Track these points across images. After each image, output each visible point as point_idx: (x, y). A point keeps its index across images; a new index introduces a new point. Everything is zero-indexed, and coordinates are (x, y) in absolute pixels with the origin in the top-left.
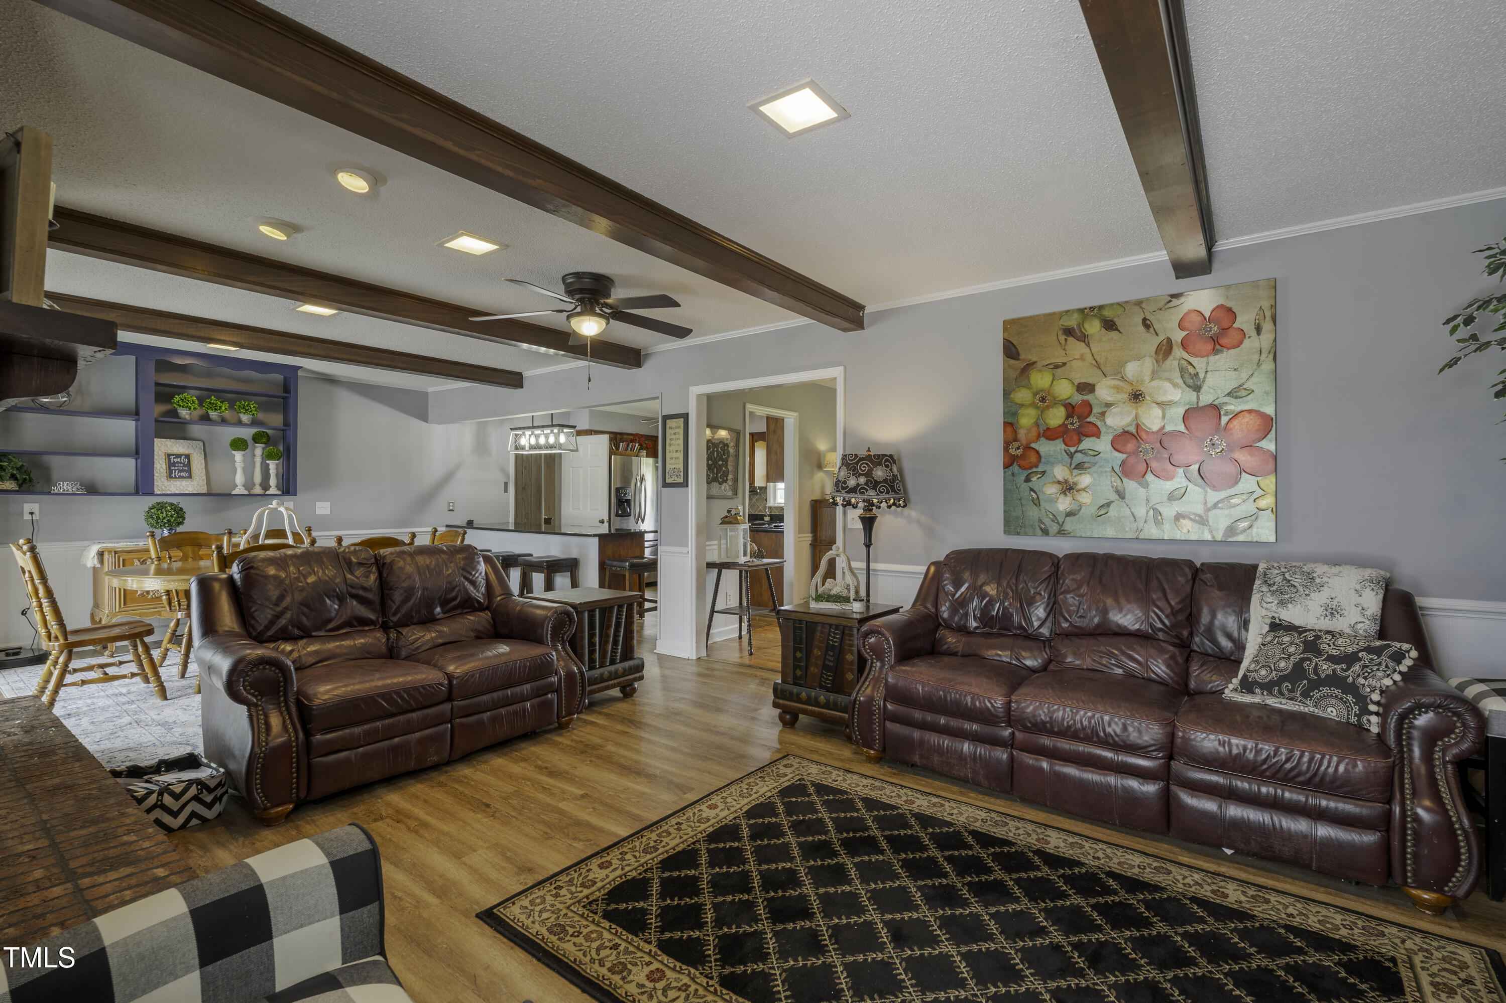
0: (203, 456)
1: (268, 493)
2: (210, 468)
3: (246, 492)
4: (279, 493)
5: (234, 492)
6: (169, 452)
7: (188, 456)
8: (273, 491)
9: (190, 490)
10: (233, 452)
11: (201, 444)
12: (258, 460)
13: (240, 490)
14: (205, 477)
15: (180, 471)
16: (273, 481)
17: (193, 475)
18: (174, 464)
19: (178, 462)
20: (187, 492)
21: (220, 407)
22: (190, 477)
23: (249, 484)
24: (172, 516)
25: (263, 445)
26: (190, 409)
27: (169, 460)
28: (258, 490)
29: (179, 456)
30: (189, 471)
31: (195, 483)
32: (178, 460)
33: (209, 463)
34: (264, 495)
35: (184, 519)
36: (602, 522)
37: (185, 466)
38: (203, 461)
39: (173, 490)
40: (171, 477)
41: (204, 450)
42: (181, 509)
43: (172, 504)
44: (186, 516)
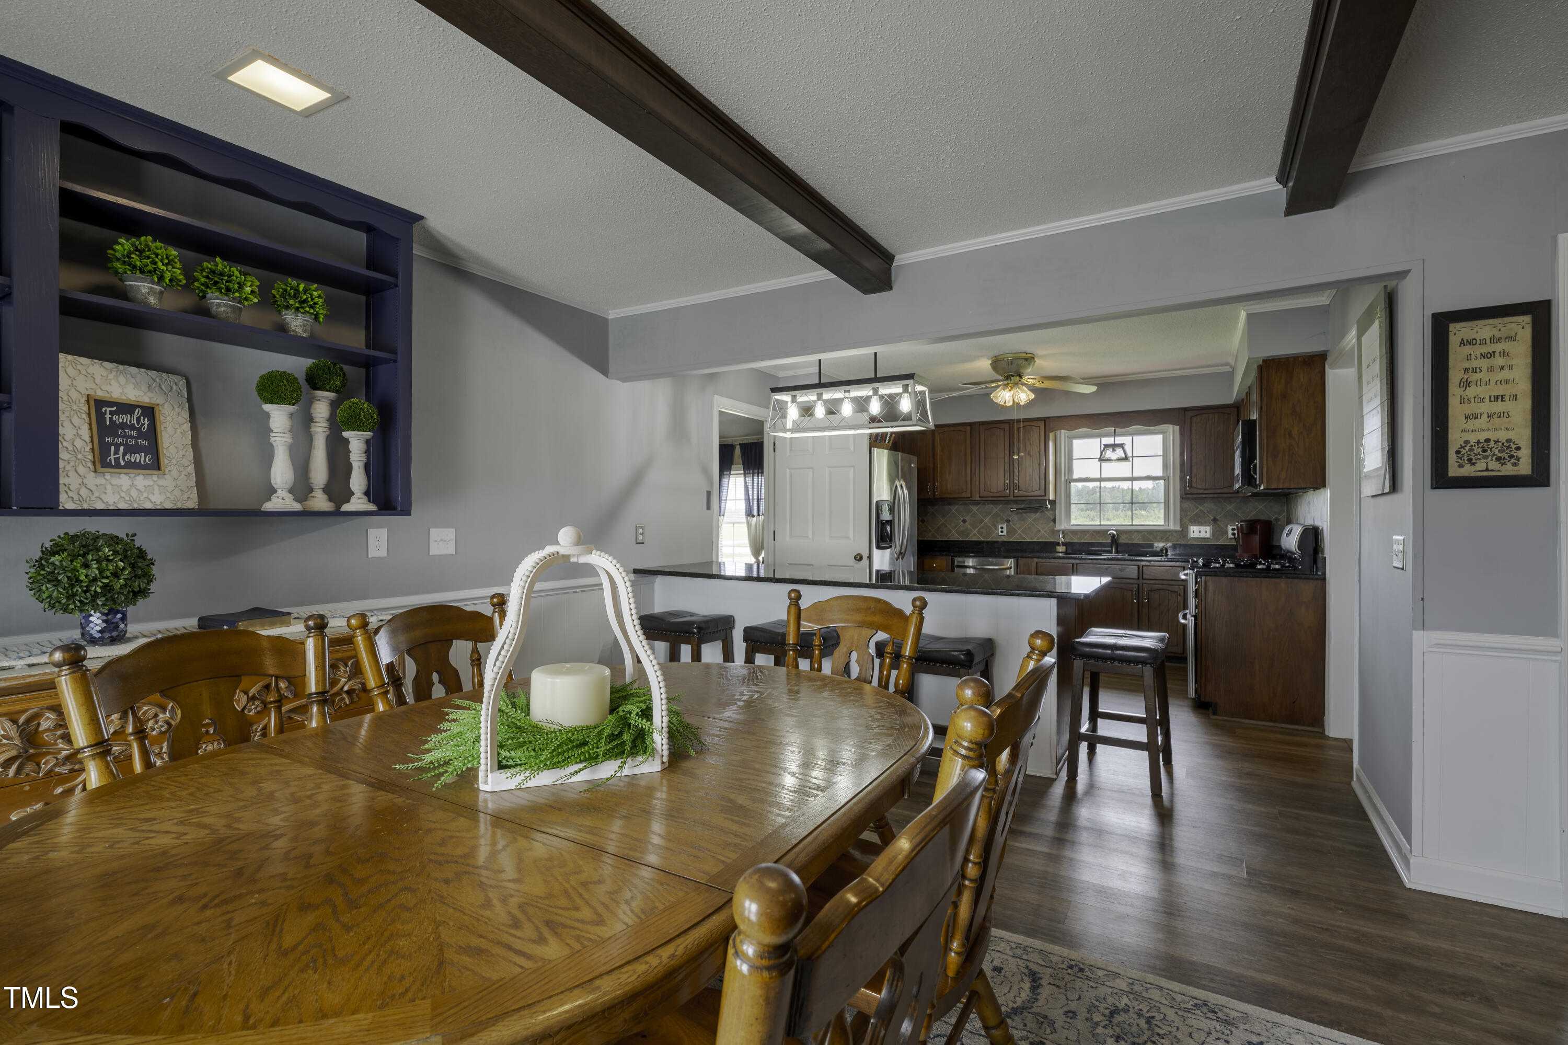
0: (186, 415)
1: (346, 507)
2: (203, 445)
3: (297, 507)
4: (372, 507)
5: (268, 506)
6: (100, 394)
7: (149, 412)
8: (358, 503)
9: (157, 500)
10: (267, 407)
11: (182, 383)
12: (320, 431)
13: (282, 501)
14: (191, 469)
15: (129, 449)
16: (358, 481)
17: (164, 461)
18: (113, 429)
19: (123, 425)
20: (148, 506)
21: (241, 286)
22: (156, 465)
23: (302, 488)
24: (116, 575)
25: (332, 395)
26: (161, 278)
27: (100, 416)
28: (320, 502)
29: (125, 408)
30: (154, 450)
31: (167, 481)
32: (124, 418)
33: (202, 434)
34: (337, 513)
35: (149, 579)
36: (859, 558)
37: (141, 435)
38: (187, 427)
39: (111, 500)
40: (105, 464)
41: (190, 400)
42: (142, 553)
43: (113, 540)
44: (155, 570)
